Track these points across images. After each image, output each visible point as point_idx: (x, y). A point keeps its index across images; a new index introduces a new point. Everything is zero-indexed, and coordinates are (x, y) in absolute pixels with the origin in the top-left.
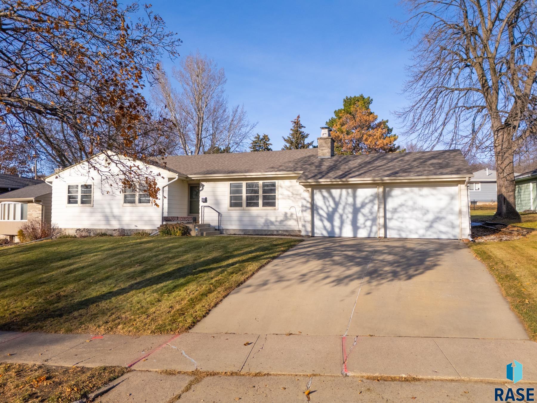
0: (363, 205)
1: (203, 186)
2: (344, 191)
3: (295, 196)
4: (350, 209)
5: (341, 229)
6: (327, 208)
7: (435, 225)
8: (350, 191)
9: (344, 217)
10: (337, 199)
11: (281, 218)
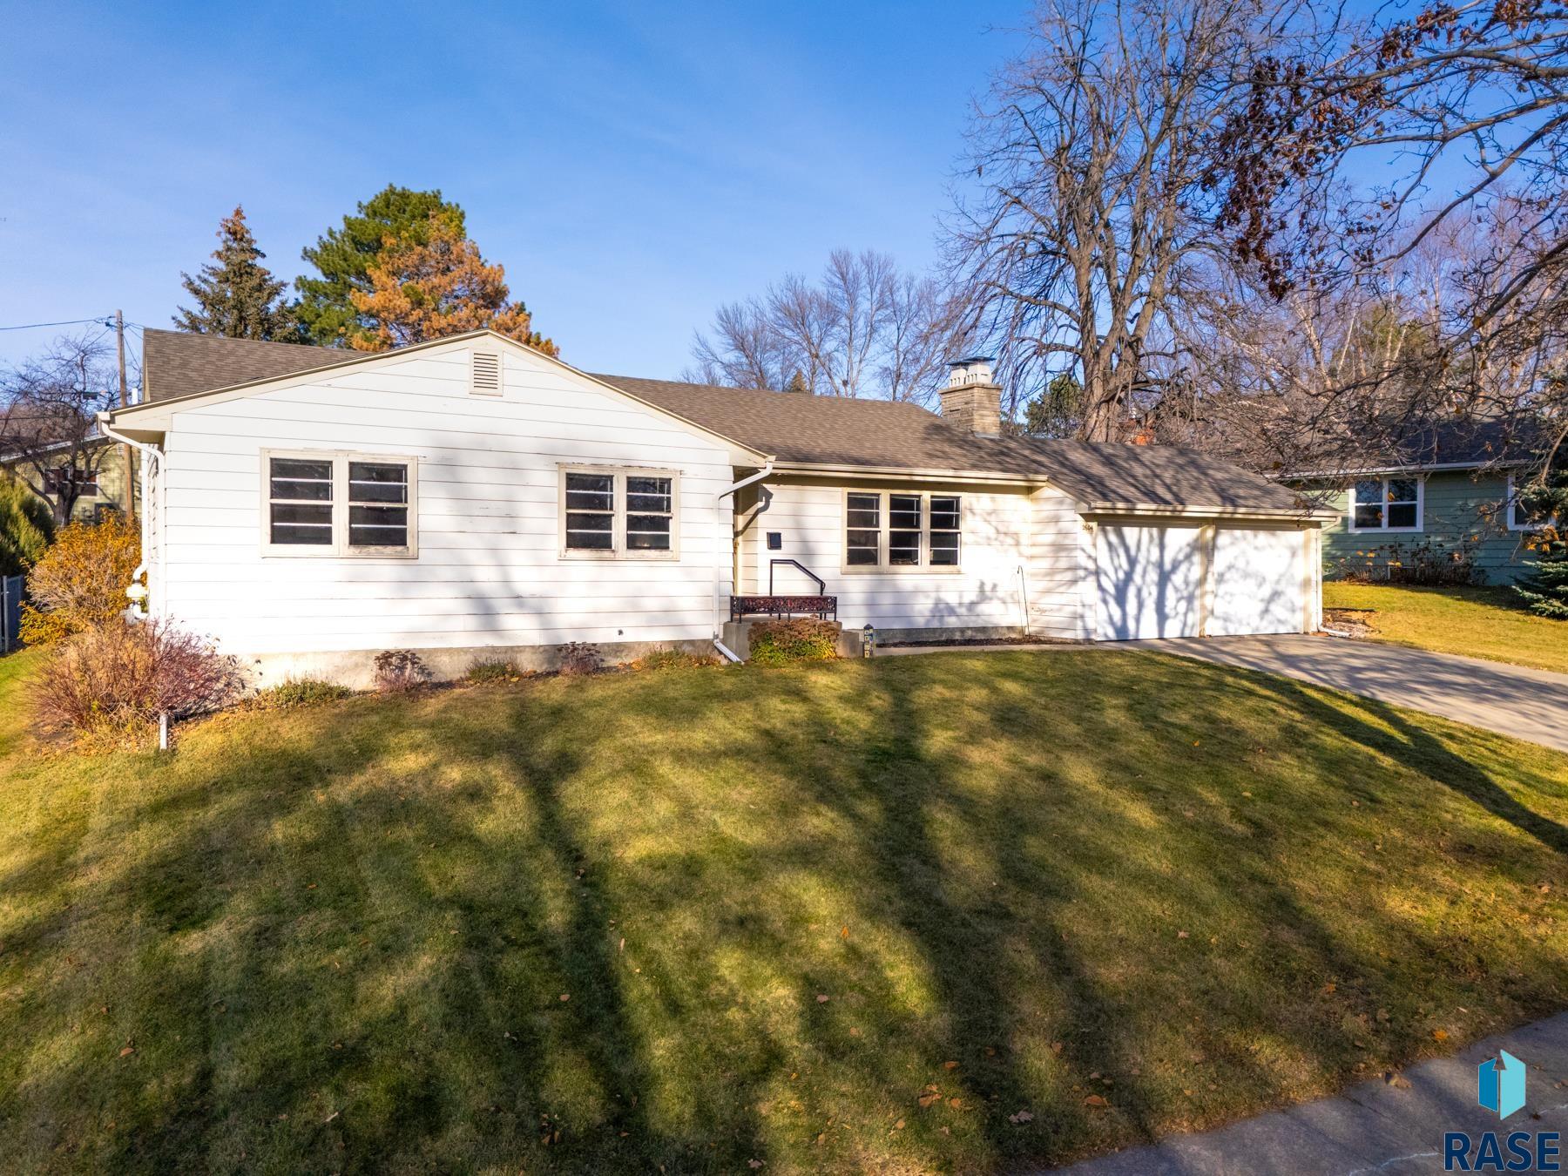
1: (769, 496)
2: (1145, 533)
3: (1002, 537)
4: (1153, 576)
5: (1138, 620)
6: (1116, 571)
7: (1273, 607)
8: (1155, 531)
9: (1145, 593)
10: (1133, 551)
11: (970, 596)
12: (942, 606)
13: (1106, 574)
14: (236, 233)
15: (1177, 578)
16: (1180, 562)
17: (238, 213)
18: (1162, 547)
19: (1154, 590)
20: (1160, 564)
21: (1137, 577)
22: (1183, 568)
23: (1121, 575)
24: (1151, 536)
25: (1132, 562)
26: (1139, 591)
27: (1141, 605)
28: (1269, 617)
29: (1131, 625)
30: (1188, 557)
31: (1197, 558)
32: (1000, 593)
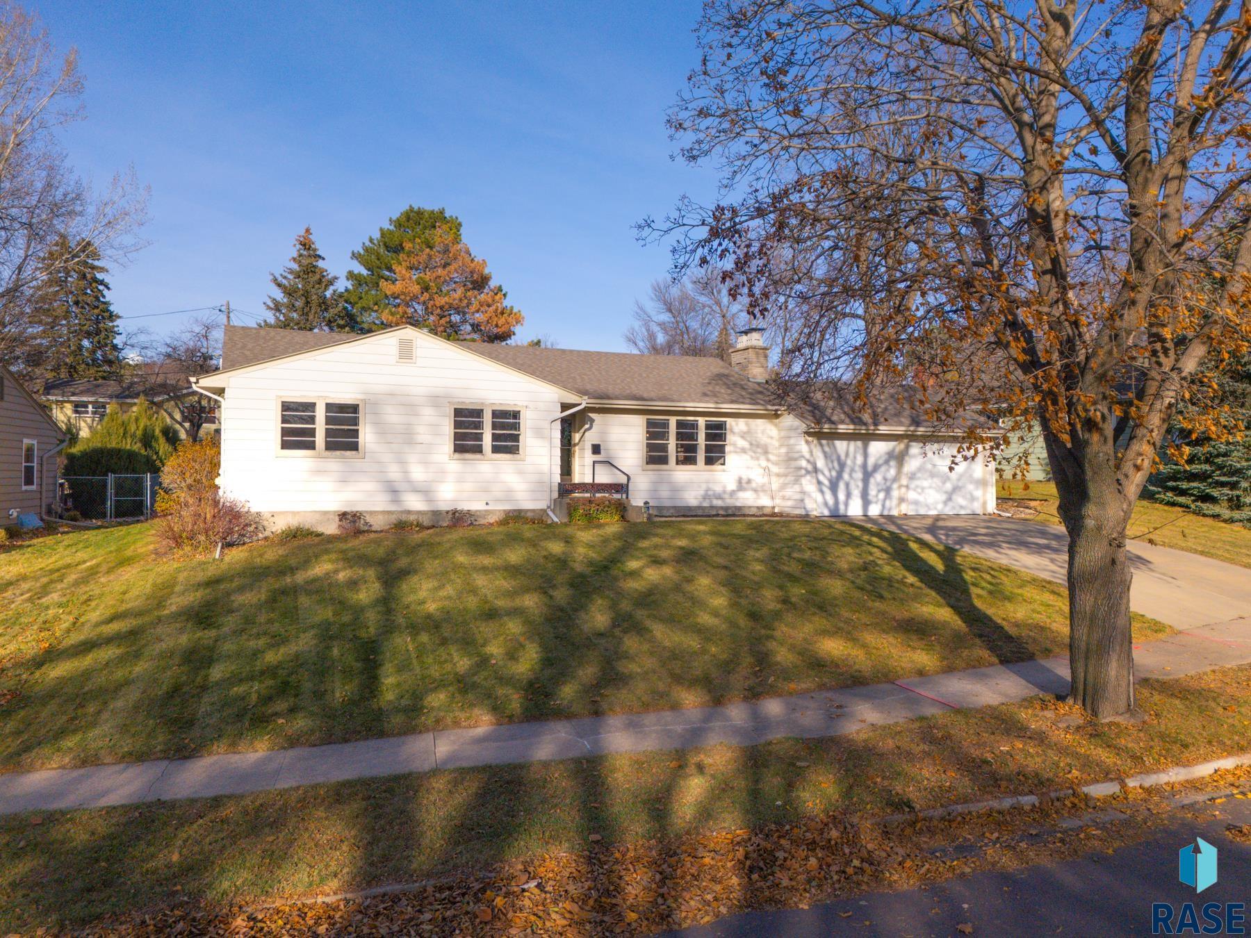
0: (876, 468)
1: (592, 421)
2: (852, 444)
3: (754, 449)
4: (859, 474)
6: (830, 471)
7: (954, 497)
9: (852, 486)
11: (732, 486)
12: (710, 493)
13: (823, 474)
14: (306, 245)
15: (878, 477)
16: (880, 466)
17: (308, 231)
18: (866, 455)
19: (860, 484)
20: (864, 466)
21: (846, 476)
22: (883, 469)
23: (834, 474)
24: (856, 447)
25: (842, 466)
26: (847, 485)
27: (848, 495)
28: (950, 504)
29: (842, 507)
30: (887, 462)
31: (893, 463)
32: (754, 485)
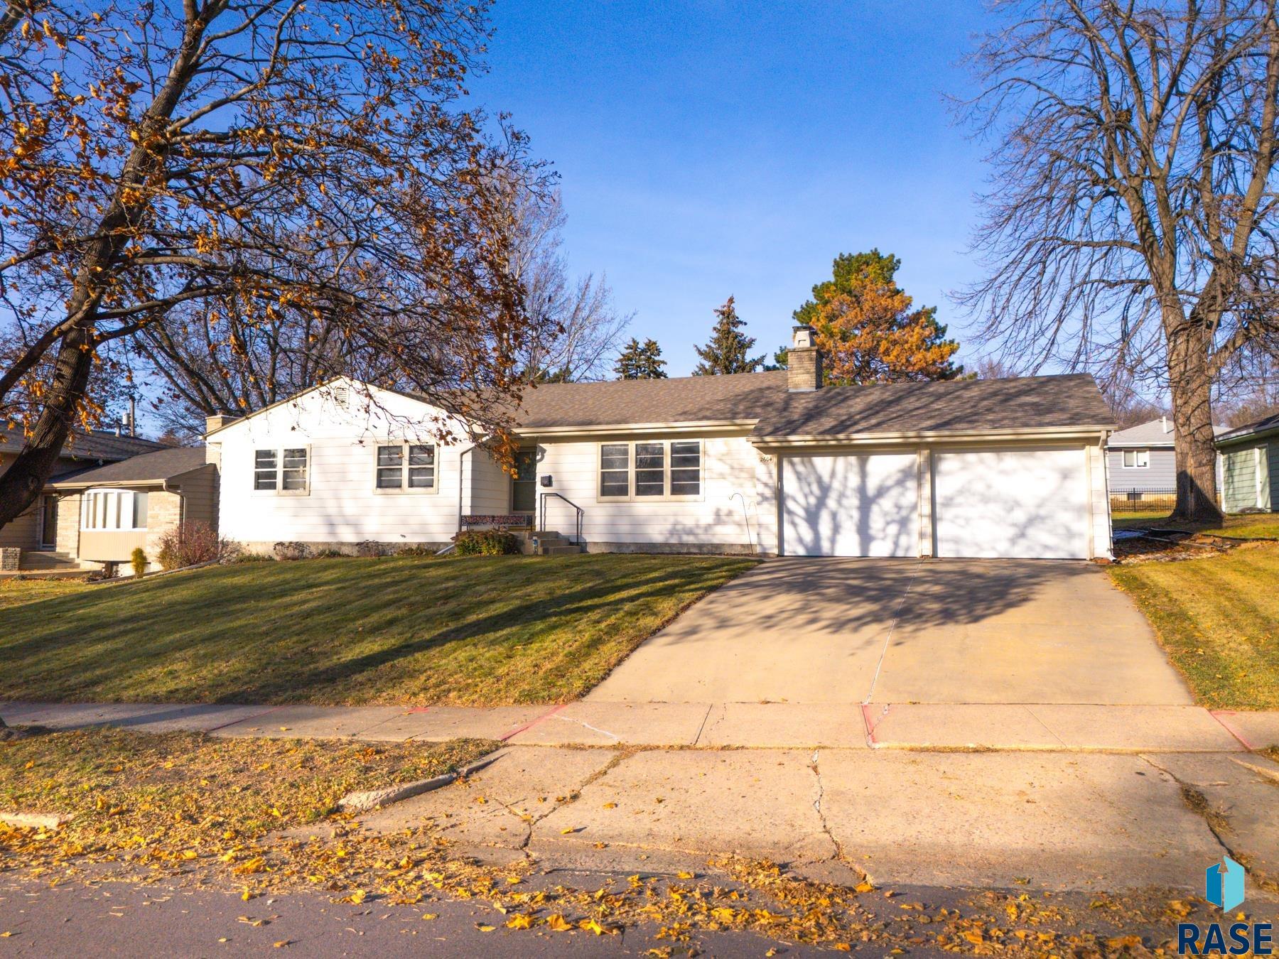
0: (882, 492)
1: (544, 451)
2: (841, 461)
3: (737, 473)
4: (853, 501)
5: (833, 541)
6: (806, 496)
7: (1031, 532)
8: (853, 459)
9: (842, 516)
10: (826, 478)
11: (708, 519)
14: (729, 317)
15: (886, 503)
16: (888, 489)
17: (731, 300)
18: (863, 474)
19: (856, 514)
20: (862, 490)
21: (831, 503)
22: (895, 492)
23: (812, 500)
24: (848, 465)
25: (825, 490)
26: (834, 516)
27: (836, 529)
28: (1023, 543)
29: (825, 544)
30: (900, 483)
31: (911, 484)
32: (736, 518)
